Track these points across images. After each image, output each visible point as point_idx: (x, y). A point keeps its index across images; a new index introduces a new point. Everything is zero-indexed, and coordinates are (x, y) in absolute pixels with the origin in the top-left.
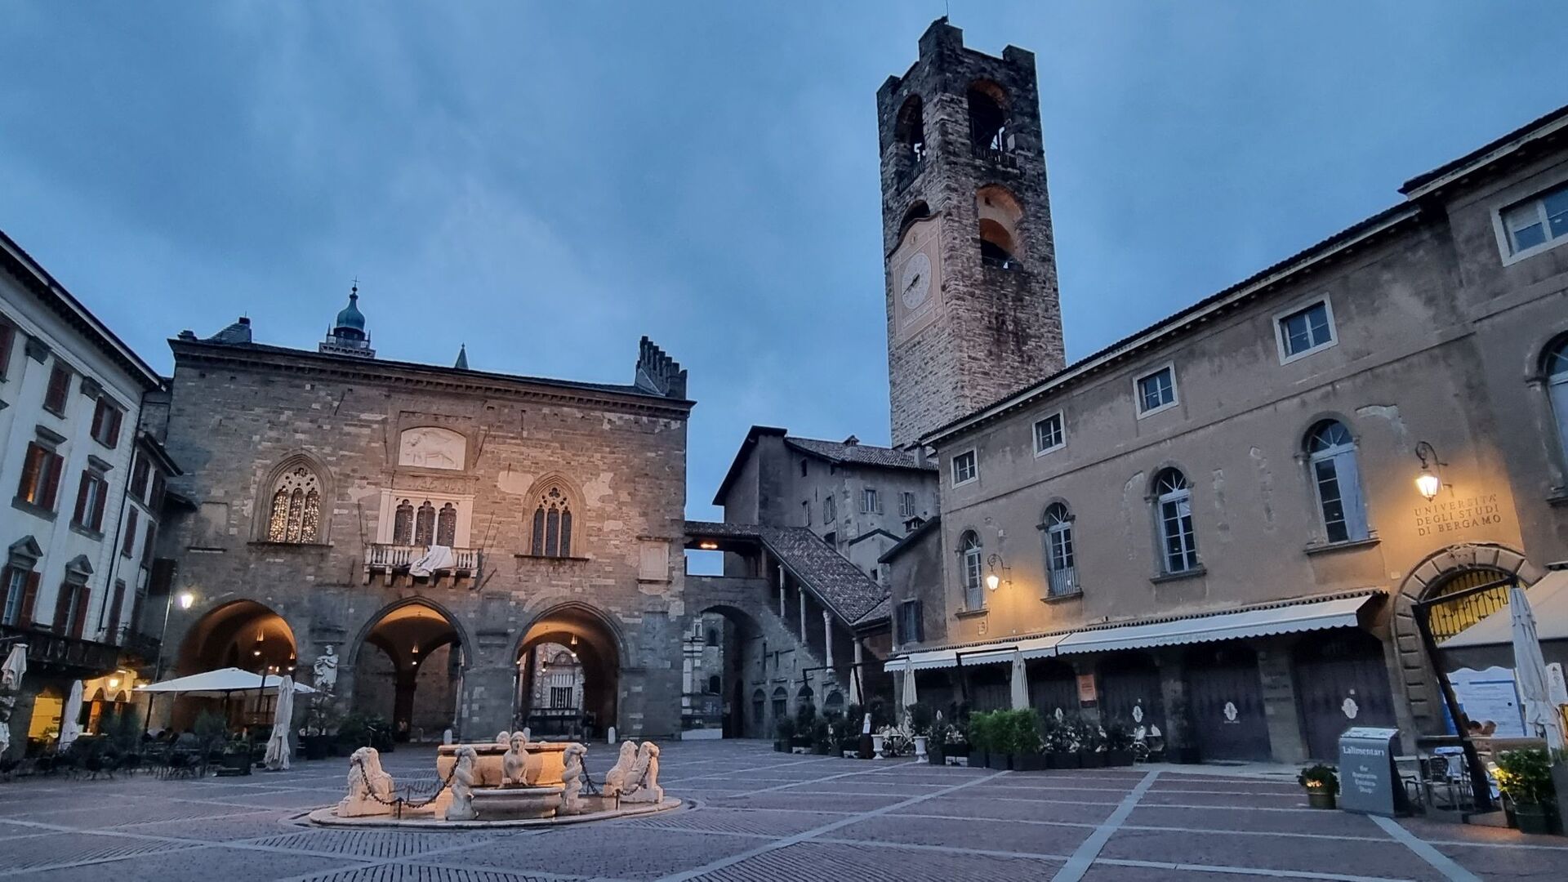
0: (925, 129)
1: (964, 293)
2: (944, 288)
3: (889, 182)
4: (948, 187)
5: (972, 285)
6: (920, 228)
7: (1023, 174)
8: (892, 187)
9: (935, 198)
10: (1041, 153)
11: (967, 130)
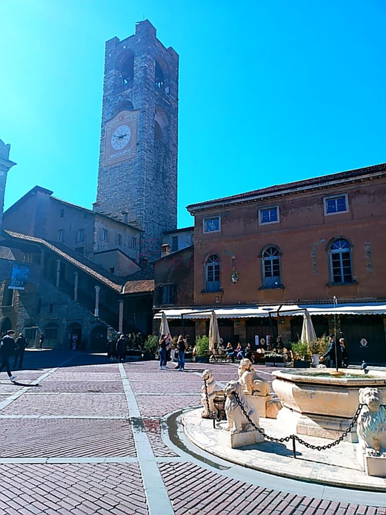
0: (135, 68)
1: (147, 149)
2: (138, 144)
3: (109, 87)
4: (145, 99)
5: (150, 147)
6: (126, 113)
7: (171, 106)
8: (110, 90)
9: (137, 102)
10: (178, 100)
11: (154, 76)
